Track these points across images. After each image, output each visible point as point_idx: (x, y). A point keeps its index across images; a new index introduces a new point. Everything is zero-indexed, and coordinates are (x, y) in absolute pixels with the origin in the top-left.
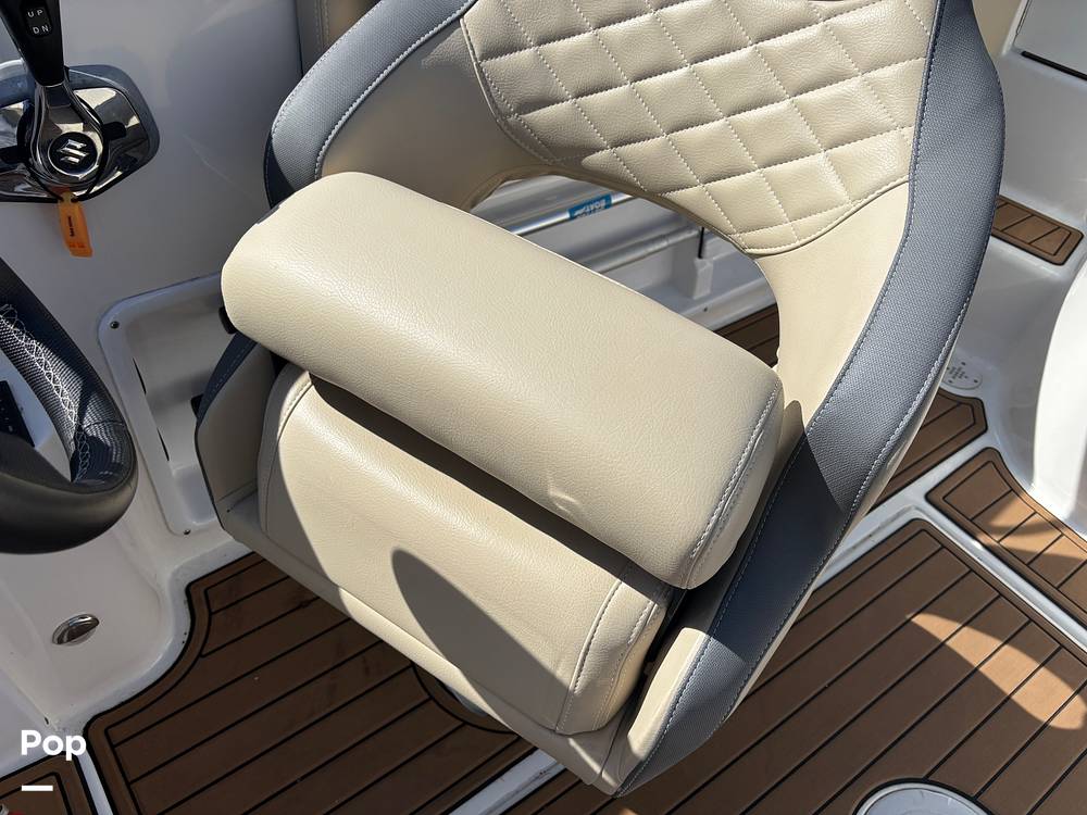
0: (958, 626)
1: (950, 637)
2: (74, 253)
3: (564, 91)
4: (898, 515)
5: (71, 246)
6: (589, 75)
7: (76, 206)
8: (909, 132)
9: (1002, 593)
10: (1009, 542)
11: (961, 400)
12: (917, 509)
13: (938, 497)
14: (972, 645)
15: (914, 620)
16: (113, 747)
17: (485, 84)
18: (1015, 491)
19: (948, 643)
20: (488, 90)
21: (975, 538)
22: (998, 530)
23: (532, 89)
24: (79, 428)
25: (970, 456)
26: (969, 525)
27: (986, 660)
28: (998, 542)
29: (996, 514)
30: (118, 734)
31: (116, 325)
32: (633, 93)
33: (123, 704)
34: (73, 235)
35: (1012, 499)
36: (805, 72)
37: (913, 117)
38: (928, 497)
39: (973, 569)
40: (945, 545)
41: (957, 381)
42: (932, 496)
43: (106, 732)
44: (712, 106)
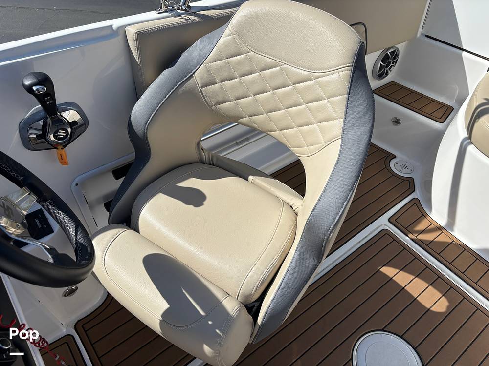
0: (398, 271)
1: (394, 276)
2: (63, 165)
3: (231, 97)
4: (377, 228)
5: (61, 163)
6: (240, 92)
7: (63, 150)
8: (342, 120)
9: (416, 257)
10: (421, 237)
11: (405, 179)
12: (385, 225)
13: (393, 220)
14: (402, 278)
15: (381, 270)
16: (85, 332)
17: (203, 96)
18: (424, 215)
19: (393, 278)
20: (204, 98)
21: (407, 235)
22: (416, 232)
23: (220, 97)
24: (76, 239)
25: (407, 202)
26: (405, 230)
27: (408, 284)
28: (416, 237)
29: (416, 225)
30: (87, 327)
31: (77, 185)
32: (254, 100)
33: (88, 316)
34: (62, 159)
35: (422, 219)
36: (310, 97)
37: (343, 115)
38: (389, 220)
39: (405, 248)
40: (395, 239)
41: (404, 171)
42: (391, 220)
43: (82, 326)
44: (281, 106)
